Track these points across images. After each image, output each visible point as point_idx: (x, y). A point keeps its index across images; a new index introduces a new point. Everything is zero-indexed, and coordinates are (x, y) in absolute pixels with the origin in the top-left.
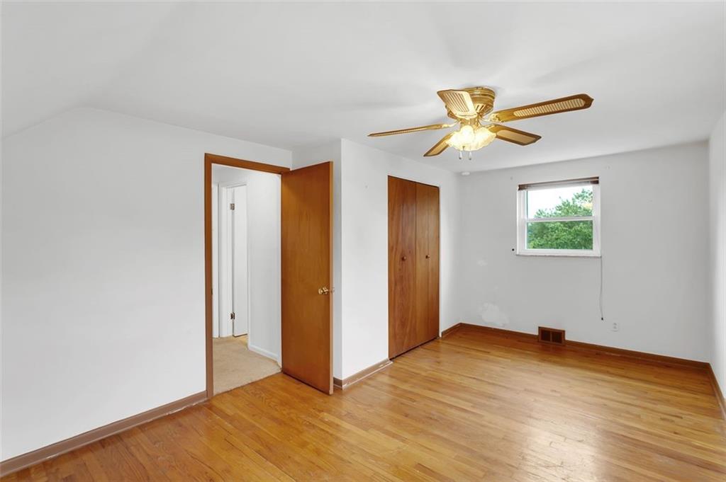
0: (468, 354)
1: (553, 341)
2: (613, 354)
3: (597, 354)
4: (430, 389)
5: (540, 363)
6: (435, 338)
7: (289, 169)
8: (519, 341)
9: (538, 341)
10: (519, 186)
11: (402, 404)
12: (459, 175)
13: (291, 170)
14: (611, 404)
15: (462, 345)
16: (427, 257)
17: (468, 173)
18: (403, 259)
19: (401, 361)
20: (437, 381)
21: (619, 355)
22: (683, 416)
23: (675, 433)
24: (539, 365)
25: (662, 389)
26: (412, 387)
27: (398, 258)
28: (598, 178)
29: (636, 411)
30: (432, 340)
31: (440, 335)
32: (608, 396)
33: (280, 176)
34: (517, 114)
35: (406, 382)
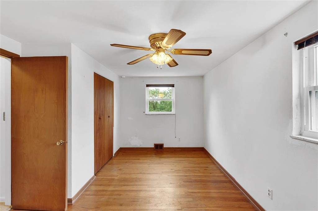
0: (131, 162)
1: (160, 149)
2: (179, 150)
3: (175, 151)
4: (124, 186)
5: (160, 159)
6: (112, 158)
7: (19, 56)
8: (148, 151)
9: (154, 150)
10: (146, 85)
11: (115, 199)
12: (121, 77)
13: (21, 56)
14: (190, 169)
15: (126, 158)
16: (109, 117)
17: (125, 77)
18: (100, 118)
19: (100, 174)
20: (125, 180)
21: (180, 150)
22: (208, 167)
23: (210, 173)
24: (160, 160)
25: (198, 159)
26: (114, 187)
27: (98, 118)
28: (174, 85)
29: (197, 169)
30: (111, 159)
31: (114, 155)
32: (188, 166)
33: (10, 59)
34: (183, 52)
35: (109, 185)
